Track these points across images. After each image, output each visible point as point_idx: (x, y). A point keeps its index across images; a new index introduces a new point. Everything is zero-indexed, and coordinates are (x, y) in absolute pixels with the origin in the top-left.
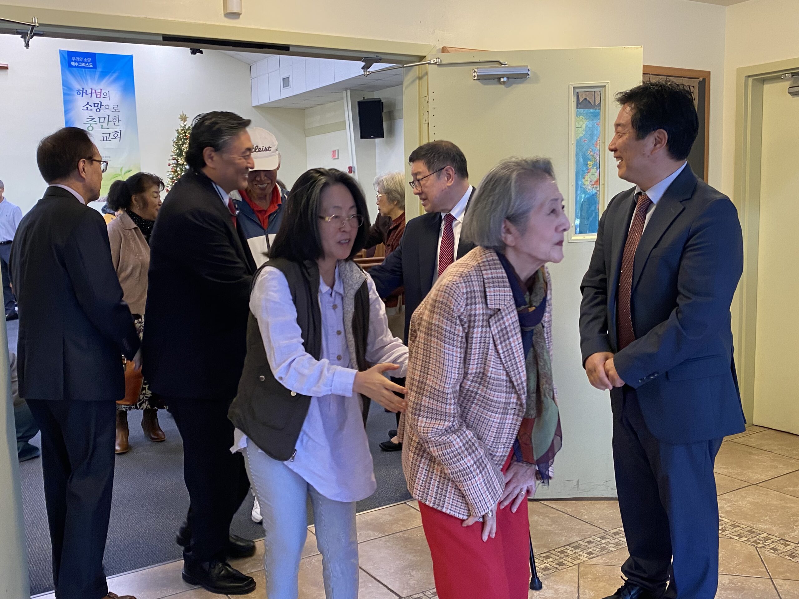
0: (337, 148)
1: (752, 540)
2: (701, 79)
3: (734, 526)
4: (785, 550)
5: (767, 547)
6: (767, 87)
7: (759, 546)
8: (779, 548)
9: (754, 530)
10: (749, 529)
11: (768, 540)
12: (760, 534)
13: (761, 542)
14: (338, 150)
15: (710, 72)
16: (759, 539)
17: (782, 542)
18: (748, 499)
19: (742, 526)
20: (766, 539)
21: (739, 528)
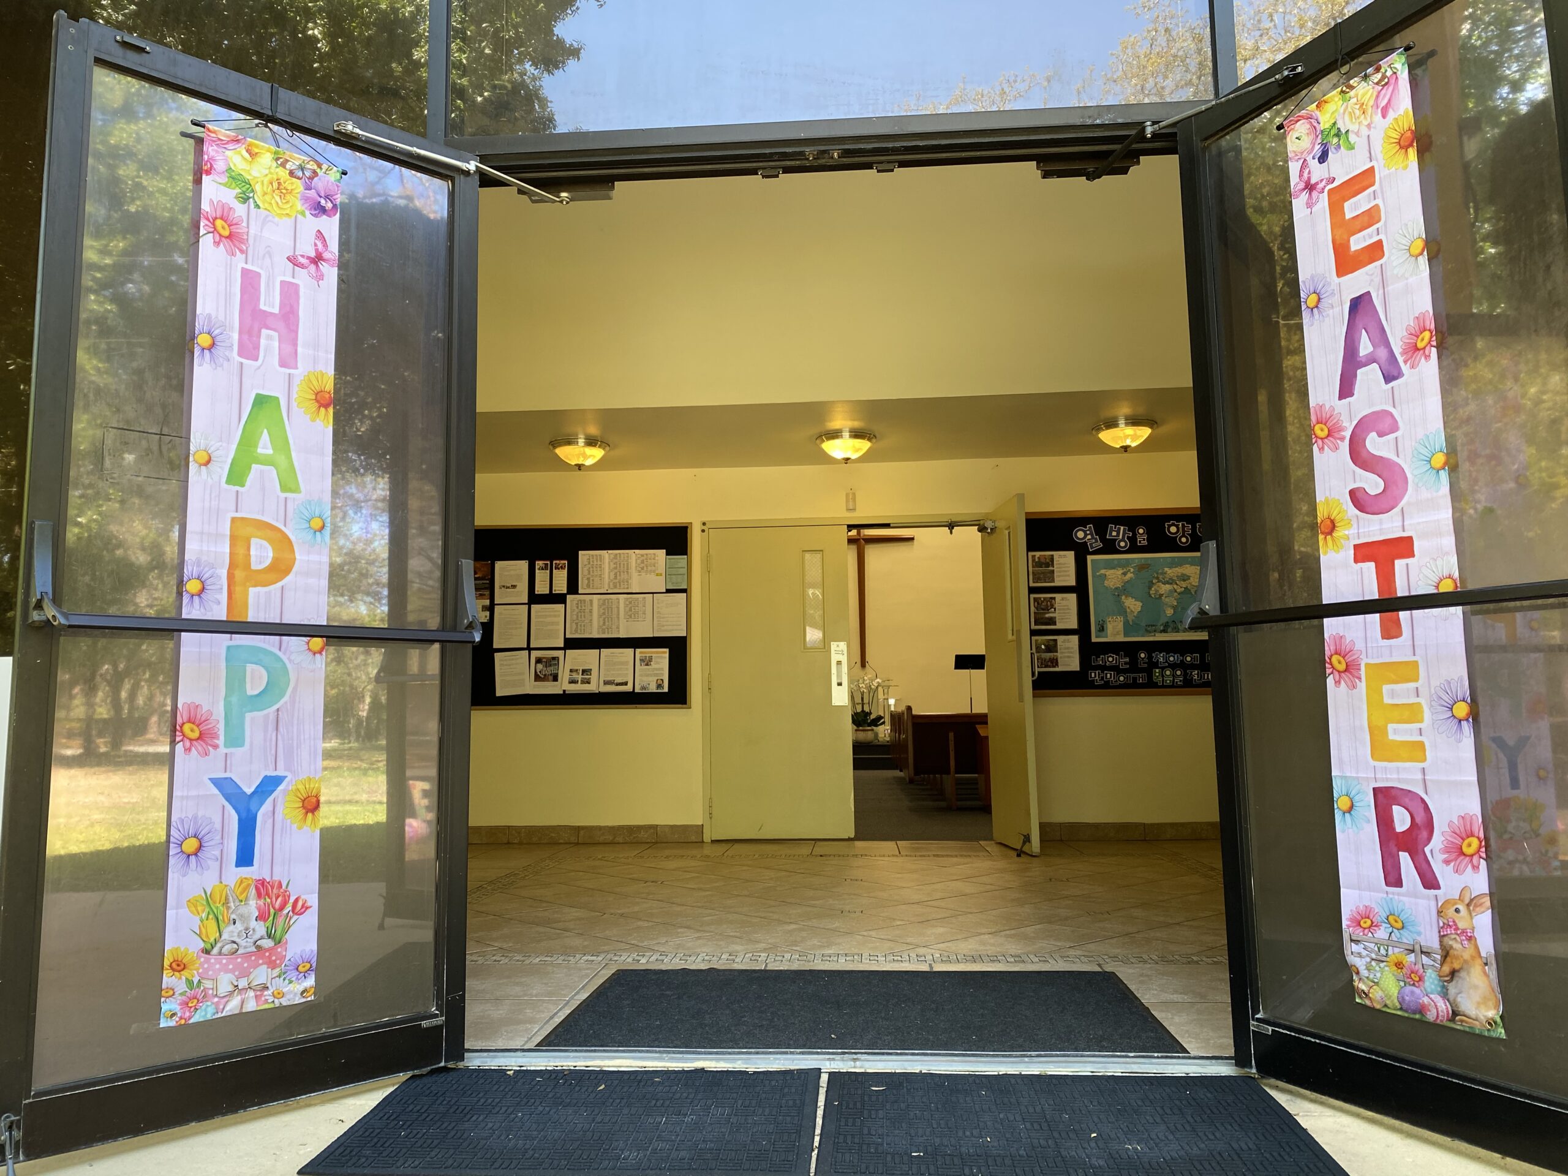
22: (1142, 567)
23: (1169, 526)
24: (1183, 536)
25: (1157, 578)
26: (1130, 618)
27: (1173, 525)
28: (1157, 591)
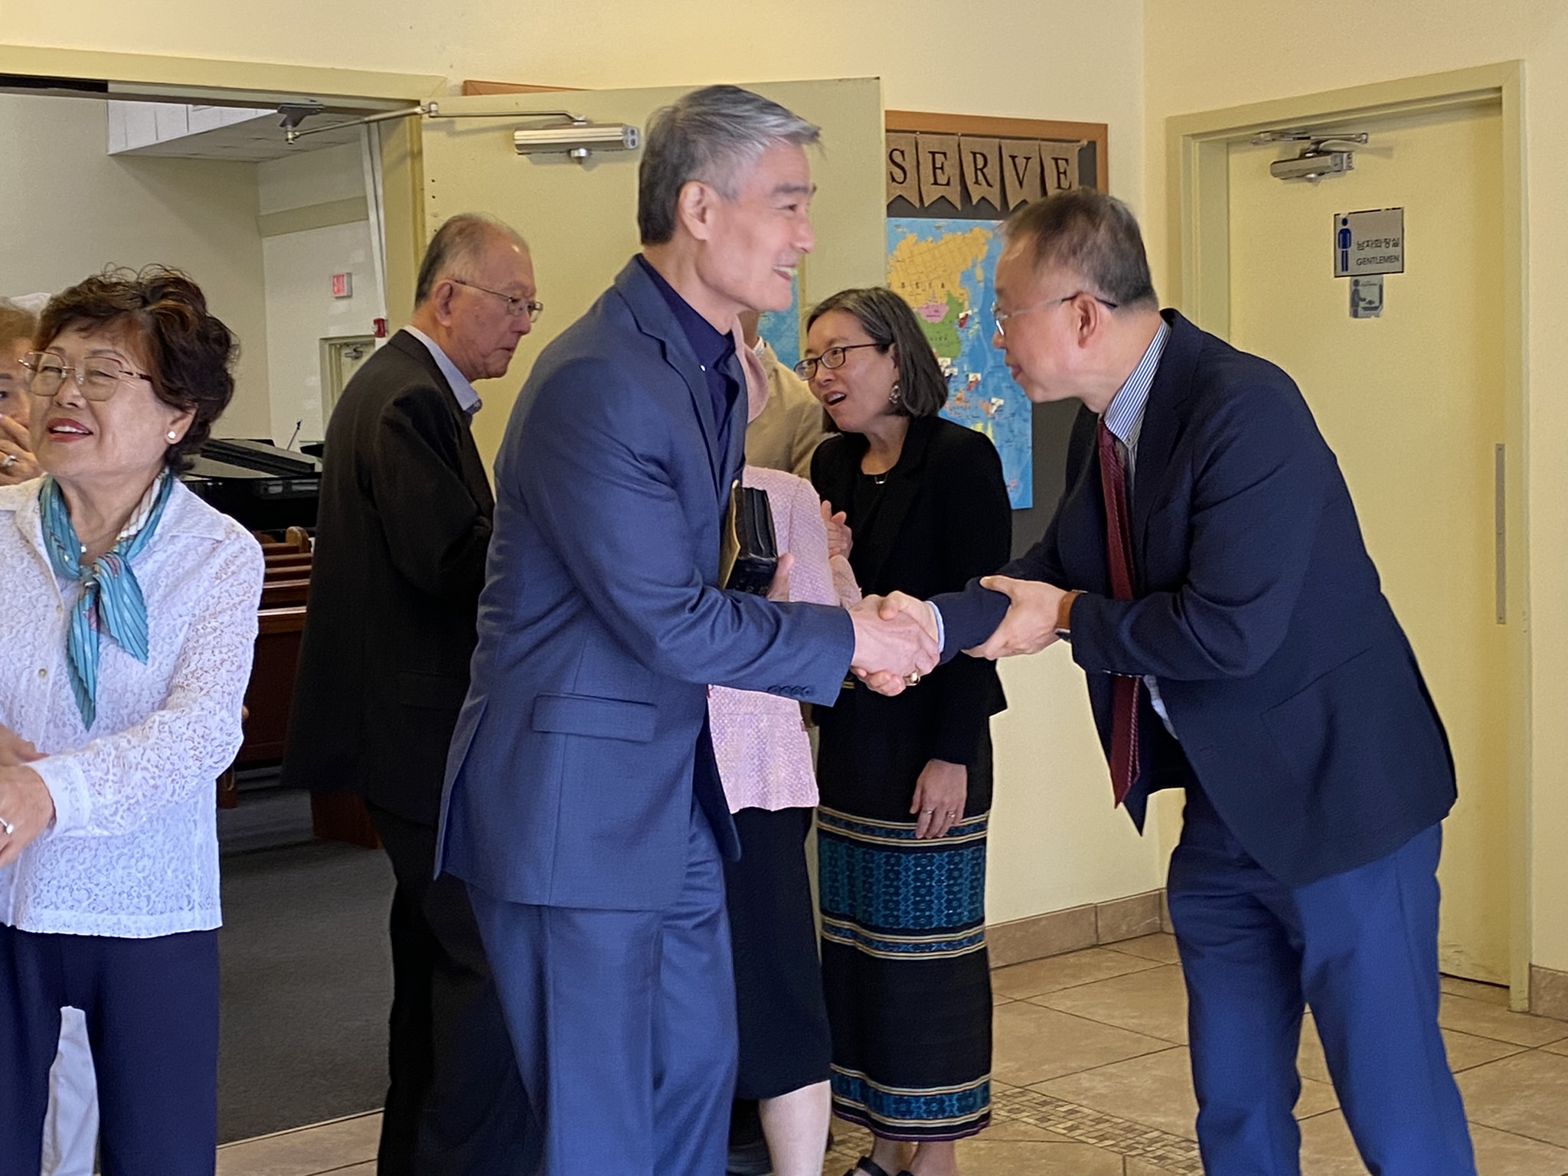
0: (347, 271)
1: (1123, 1144)
2: (1085, 142)
3: (1098, 1121)
4: (1181, 1158)
5: (1149, 1155)
6: (1235, 159)
7: (1133, 1153)
8: (1171, 1155)
9: (1137, 1127)
10: (1128, 1124)
11: (1156, 1142)
12: (1146, 1133)
13: (1140, 1146)
14: (350, 275)
15: (1106, 126)
16: (1138, 1143)
17: (1184, 1144)
18: (1154, 1072)
19: (1115, 1120)
20: (1153, 1141)
21: (1107, 1124)
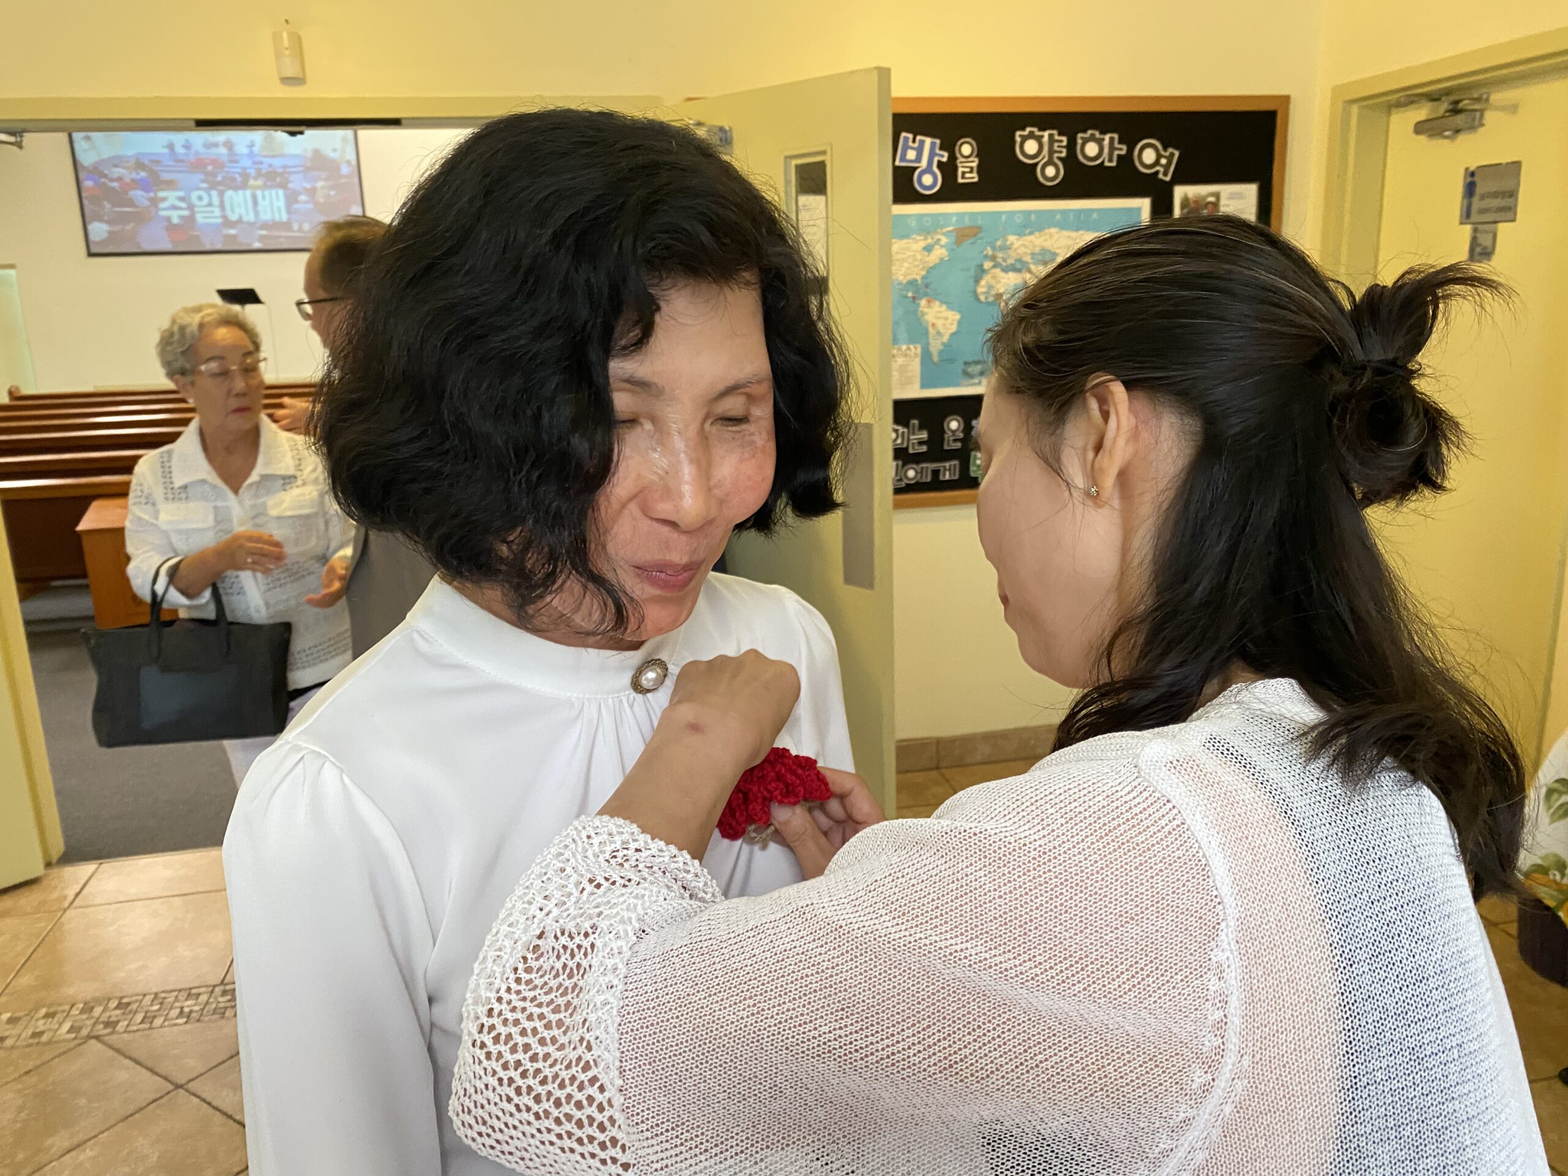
6: (1394, 120)
22: (966, 234)
23: (1024, 139)
24: (1050, 162)
25: (993, 258)
26: (936, 346)
27: (1031, 136)
28: (990, 287)
